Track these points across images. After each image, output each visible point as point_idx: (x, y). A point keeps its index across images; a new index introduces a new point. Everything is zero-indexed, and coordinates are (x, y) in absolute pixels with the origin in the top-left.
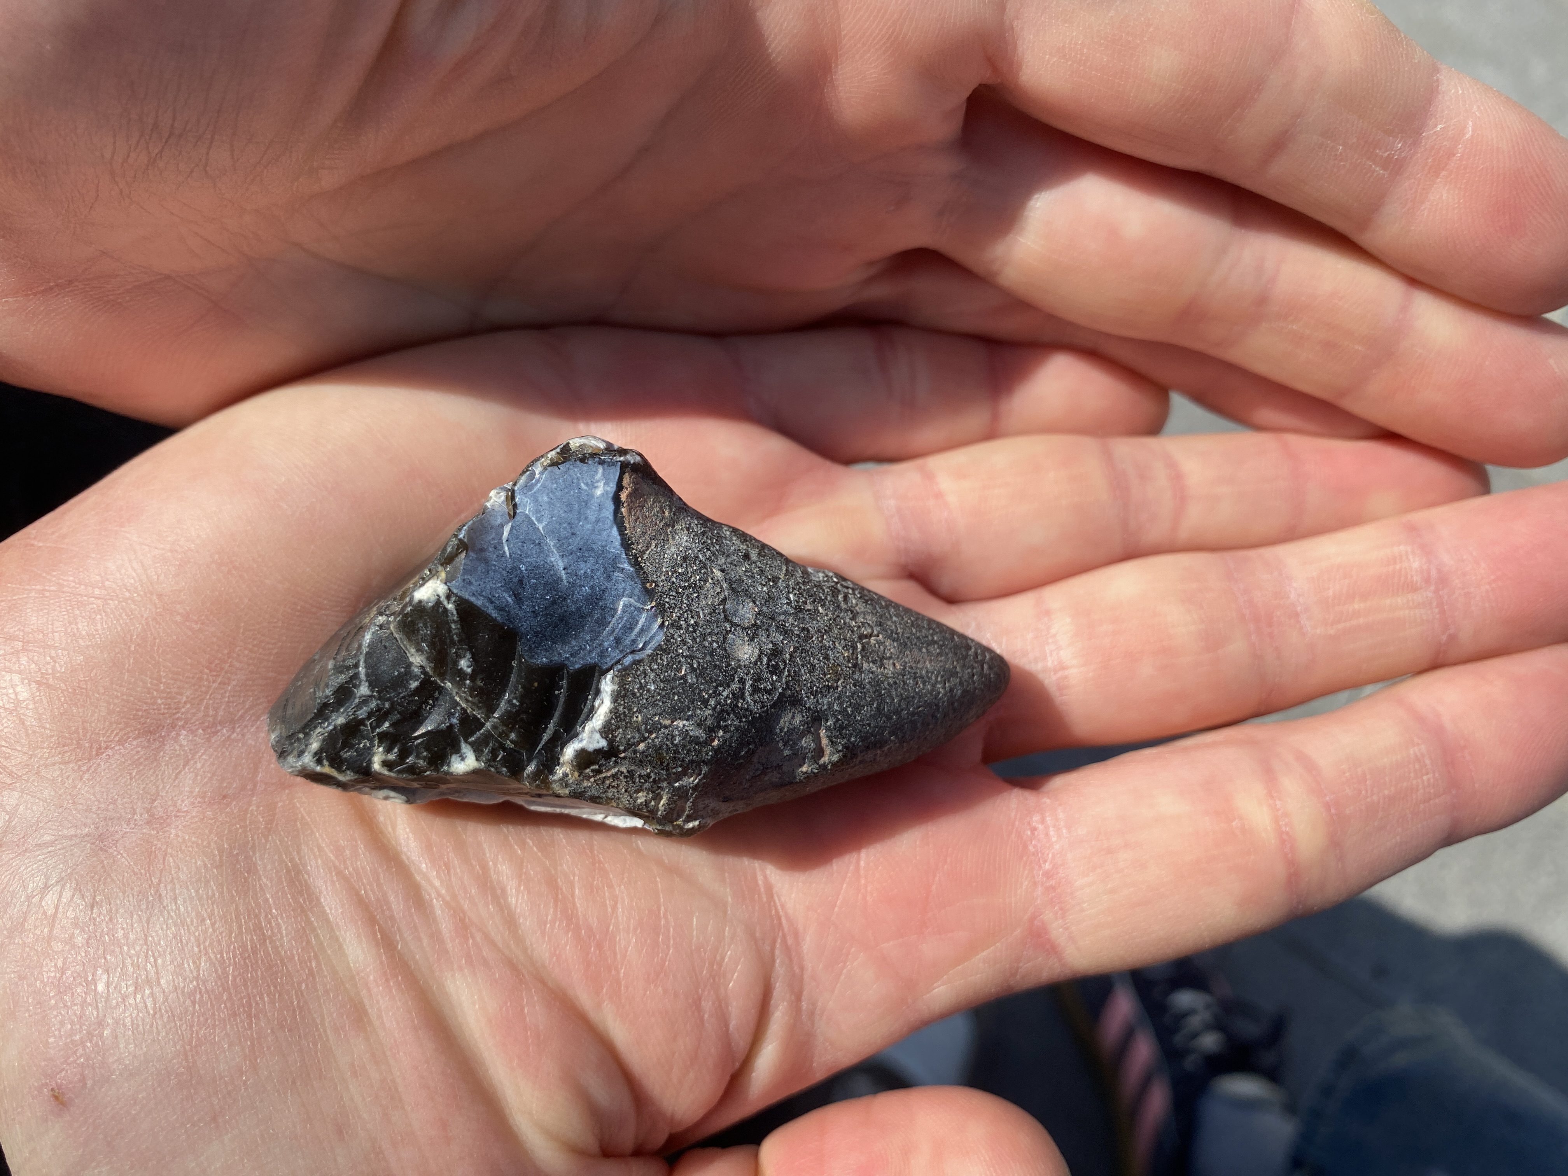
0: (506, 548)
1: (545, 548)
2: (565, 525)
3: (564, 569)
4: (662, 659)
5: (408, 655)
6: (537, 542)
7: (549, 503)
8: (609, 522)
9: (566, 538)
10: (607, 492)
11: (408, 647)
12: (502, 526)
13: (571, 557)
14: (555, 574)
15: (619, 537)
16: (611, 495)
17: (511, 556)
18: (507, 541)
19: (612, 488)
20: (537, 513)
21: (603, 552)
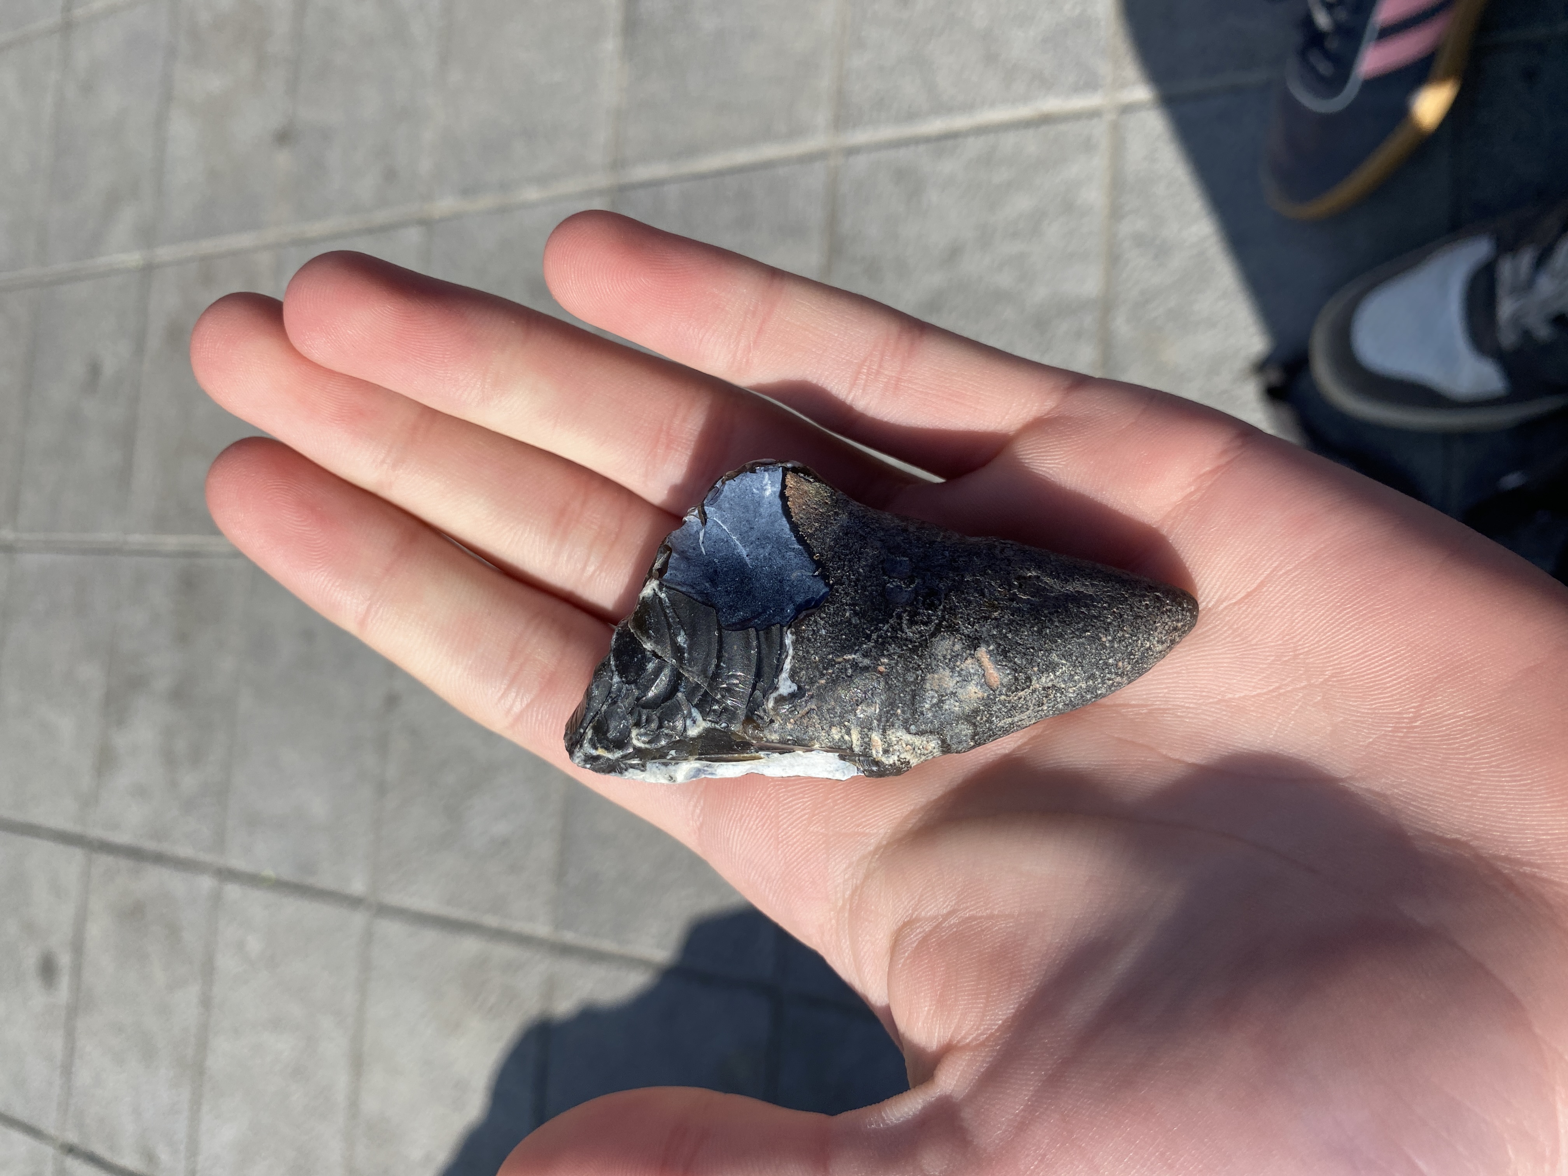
0: (703, 549)
1: (732, 543)
2: (744, 523)
3: (747, 556)
4: (829, 610)
5: (642, 643)
6: (725, 540)
7: (731, 508)
8: (779, 514)
9: (747, 532)
10: (775, 493)
11: (641, 637)
12: (698, 532)
13: (751, 546)
14: (741, 562)
15: (788, 525)
16: (778, 494)
17: (706, 554)
18: (703, 543)
19: (778, 487)
20: (722, 517)
21: (779, 538)
